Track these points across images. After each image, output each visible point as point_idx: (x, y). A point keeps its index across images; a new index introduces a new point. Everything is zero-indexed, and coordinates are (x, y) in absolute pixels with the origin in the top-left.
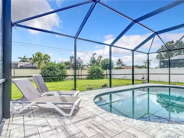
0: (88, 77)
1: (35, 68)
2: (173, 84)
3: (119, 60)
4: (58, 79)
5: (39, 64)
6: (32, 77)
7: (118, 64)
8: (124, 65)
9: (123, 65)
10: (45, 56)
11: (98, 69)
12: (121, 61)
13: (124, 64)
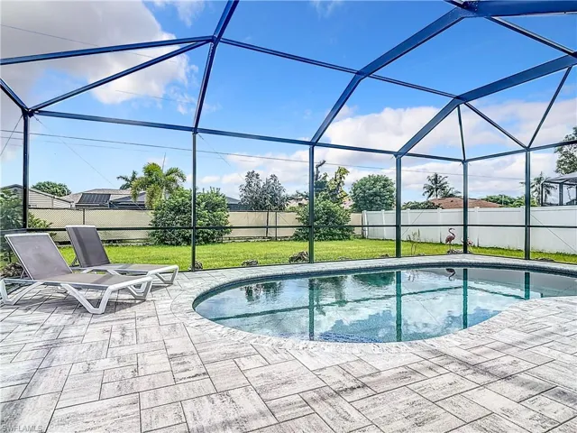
0: (296, 235)
1: (141, 207)
2: (542, 260)
3: (436, 180)
4: (201, 238)
5: (152, 195)
6: (64, 230)
7: (430, 190)
8: (451, 196)
9: (447, 196)
10: (171, 172)
11: (329, 208)
12: (444, 181)
13: (450, 192)
